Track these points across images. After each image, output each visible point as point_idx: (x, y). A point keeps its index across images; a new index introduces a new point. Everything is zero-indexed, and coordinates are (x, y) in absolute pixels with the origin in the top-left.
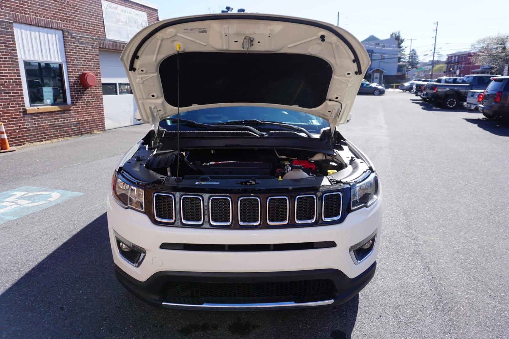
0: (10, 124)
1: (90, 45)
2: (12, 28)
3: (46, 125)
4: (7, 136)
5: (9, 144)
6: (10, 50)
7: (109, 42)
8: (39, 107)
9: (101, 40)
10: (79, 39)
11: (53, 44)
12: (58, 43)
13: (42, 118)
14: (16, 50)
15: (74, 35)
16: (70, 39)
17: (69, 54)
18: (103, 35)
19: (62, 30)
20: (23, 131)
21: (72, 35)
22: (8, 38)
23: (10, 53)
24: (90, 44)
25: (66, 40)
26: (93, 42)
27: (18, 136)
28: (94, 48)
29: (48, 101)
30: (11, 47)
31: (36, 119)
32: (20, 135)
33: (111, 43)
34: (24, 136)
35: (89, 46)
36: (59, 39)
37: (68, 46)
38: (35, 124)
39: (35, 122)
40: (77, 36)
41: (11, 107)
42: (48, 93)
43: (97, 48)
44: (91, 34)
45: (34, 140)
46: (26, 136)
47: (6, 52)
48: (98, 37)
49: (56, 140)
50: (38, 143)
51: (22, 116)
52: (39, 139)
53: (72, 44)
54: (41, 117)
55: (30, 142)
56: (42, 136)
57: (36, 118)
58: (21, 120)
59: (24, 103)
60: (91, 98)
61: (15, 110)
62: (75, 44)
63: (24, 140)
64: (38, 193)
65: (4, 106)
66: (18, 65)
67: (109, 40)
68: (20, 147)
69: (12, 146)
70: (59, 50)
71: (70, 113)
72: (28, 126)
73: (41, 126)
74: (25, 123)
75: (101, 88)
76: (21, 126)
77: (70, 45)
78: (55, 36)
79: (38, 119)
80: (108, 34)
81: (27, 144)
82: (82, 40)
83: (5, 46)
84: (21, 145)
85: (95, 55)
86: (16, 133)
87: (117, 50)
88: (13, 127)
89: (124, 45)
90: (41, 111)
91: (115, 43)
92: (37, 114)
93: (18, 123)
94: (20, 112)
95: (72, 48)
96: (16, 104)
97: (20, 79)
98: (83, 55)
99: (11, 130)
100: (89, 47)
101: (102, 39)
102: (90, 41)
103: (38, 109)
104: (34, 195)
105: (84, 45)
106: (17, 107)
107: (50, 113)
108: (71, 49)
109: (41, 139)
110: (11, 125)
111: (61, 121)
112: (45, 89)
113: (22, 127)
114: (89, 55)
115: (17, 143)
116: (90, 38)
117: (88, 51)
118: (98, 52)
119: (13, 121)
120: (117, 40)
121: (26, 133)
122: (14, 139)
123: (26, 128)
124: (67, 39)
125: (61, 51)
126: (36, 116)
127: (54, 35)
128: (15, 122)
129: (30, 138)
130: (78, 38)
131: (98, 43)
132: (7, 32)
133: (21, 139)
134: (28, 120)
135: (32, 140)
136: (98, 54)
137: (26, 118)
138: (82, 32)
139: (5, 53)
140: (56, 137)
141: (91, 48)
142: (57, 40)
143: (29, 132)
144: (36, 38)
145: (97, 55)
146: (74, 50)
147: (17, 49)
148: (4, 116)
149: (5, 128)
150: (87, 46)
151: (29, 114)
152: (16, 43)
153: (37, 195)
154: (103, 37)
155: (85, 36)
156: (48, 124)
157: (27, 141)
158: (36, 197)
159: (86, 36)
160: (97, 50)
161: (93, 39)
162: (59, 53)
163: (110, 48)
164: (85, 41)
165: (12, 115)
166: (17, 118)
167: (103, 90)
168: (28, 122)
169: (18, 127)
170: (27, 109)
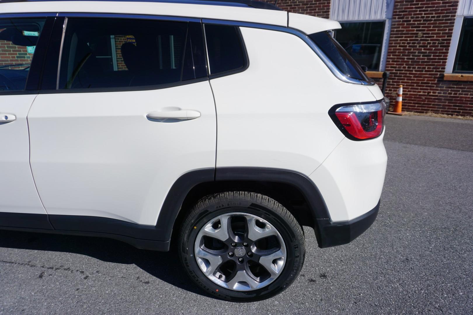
0: (417, 89)
3: (466, 98)
4: (403, 100)
5: (402, 108)
6: (450, 6)
8: (464, 75)
13: (465, 88)
14: (457, 6)
20: (431, 99)
23: (447, 10)
27: (422, 103)
31: (454, 88)
32: (426, 102)
34: (430, 104)
38: (451, 94)
39: (451, 91)
41: (426, 71)
45: (442, 111)
46: (433, 105)
47: (442, 10)
51: (436, 82)
52: (449, 111)
54: (462, 86)
56: (456, 109)
57: (455, 86)
58: (433, 87)
59: (444, 68)
61: (430, 74)
63: (428, 108)
65: (418, 69)
69: (404, 111)
72: (439, 95)
73: (458, 97)
74: (437, 90)
76: (430, 92)
79: (457, 88)
81: (430, 113)
83: (443, 3)
86: (421, 99)
88: (420, 92)
90: (466, 80)
92: (458, 82)
93: (427, 89)
94: (435, 78)
96: (433, 68)
97: (450, 40)
99: (417, 95)
103: (462, 76)
106: (433, 71)
109: (452, 112)
110: (419, 90)
113: (432, 94)
115: (419, 109)
119: (423, 86)
121: (435, 102)
122: (417, 105)
123: (437, 96)
126: (456, 85)
128: (425, 88)
129: (438, 108)
133: (425, 107)
134: (443, 87)
135: (439, 111)
137: (440, 85)
139: (440, 11)
143: (439, 101)
148: (414, 80)
149: (403, 91)
151: (446, 81)
156: (471, 96)
157: (431, 110)
165: (424, 80)
166: (429, 83)
168: (441, 90)
169: (427, 94)
170: (445, 74)
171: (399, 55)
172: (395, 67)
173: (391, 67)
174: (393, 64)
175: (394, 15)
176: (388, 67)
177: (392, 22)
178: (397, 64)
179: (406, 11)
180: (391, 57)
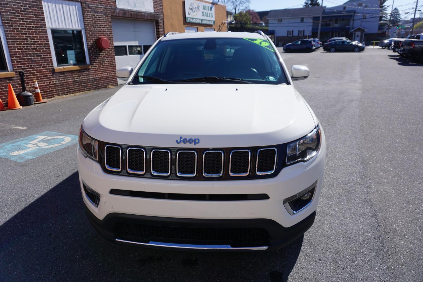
0: (42, 81)
1: (104, 14)
2: (40, 2)
3: (70, 82)
4: (40, 90)
5: (42, 97)
6: (40, 20)
7: (119, 11)
9: (113, 9)
10: (95, 9)
11: (73, 14)
12: (77, 13)
13: (67, 76)
14: (45, 20)
15: (91, 5)
16: (87, 9)
17: (87, 22)
18: (114, 5)
19: (80, 2)
20: (53, 86)
21: (89, 6)
22: (38, 10)
23: (40, 22)
24: (104, 13)
26: (106, 11)
27: (48, 90)
28: (107, 16)
29: (72, 62)
30: (40, 18)
31: (62, 76)
32: (51, 90)
33: (121, 11)
34: (53, 91)
35: (103, 15)
36: (78, 10)
37: (86, 15)
38: (62, 81)
39: (62, 79)
40: (93, 7)
41: (43, 67)
42: (71, 55)
43: (109, 16)
44: (104, 5)
45: (61, 93)
46: (55, 90)
47: (37, 22)
48: (110, 6)
49: (78, 94)
50: (64, 96)
51: (51, 74)
52: (65, 93)
53: (89, 13)
54: (66, 75)
55: (59, 95)
56: (68, 90)
57: (62, 75)
58: (51, 78)
59: (52, 64)
60: (105, 59)
61: (46, 69)
62: (92, 14)
63: (53, 94)
64: (55, 137)
65: (37, 66)
66: (46, 32)
67: (120, 9)
68: (50, 99)
69: (45, 98)
71: (89, 71)
72: (56, 83)
73: (66, 82)
74: (54, 80)
75: (113, 50)
76: (51, 82)
77: (87, 15)
78: (75, 7)
79: (64, 76)
80: (119, 4)
81: (56, 97)
82: (97, 10)
83: (36, 17)
84: (51, 97)
85: (108, 22)
86: (47, 88)
88: (45, 83)
89: (131, 12)
90: (66, 70)
91: (124, 11)
92: (63, 73)
93: (48, 80)
94: (50, 71)
95: (89, 17)
96: (46, 65)
97: (49, 44)
98: (98, 22)
99: (43, 86)
100: (102, 16)
101: (113, 8)
102: (104, 10)
103: (64, 68)
104: (51, 139)
105: (99, 14)
106: (47, 67)
107: (73, 72)
108: (88, 17)
109: (67, 92)
110: (44, 82)
111: (82, 78)
112: (69, 52)
113: (52, 83)
114: (103, 23)
115: (48, 96)
116: (104, 8)
117: (102, 18)
118: (110, 19)
119: (45, 78)
120: (126, 8)
121: (55, 88)
122: (46, 93)
123: (55, 84)
124: (85, 9)
125: (80, 20)
126: (63, 74)
127: (74, 7)
128: (46, 79)
129: (58, 92)
130: (94, 8)
131: (110, 12)
132: (37, 5)
133: (51, 93)
134: (56, 77)
135: (60, 94)
136: (111, 21)
137: (54, 76)
138: (97, 3)
139: (36, 23)
140: (79, 91)
141: (104, 17)
142: (77, 11)
143: (58, 87)
144: (60, 10)
145: (110, 22)
146: (90, 19)
148: (37, 75)
149: (38, 84)
150: (101, 15)
151: (56, 73)
152: (45, 14)
153: (54, 139)
154: (114, 7)
155: (99, 6)
156: (72, 80)
157: (56, 94)
158: (53, 141)
159: (100, 6)
160: (110, 17)
161: (106, 8)
163: (120, 15)
164: (99, 11)
165: (44, 74)
166: (47, 76)
167: (115, 52)
168: (56, 79)
169: (49, 84)
170: (55, 68)
171: (20, 57)
172: (21, 67)
173: (18, 67)
174: (19, 64)
175: (3, 23)
176: (15, 67)
177: (4, 28)
178: (21, 64)
179: (13, 21)
180: (15, 58)
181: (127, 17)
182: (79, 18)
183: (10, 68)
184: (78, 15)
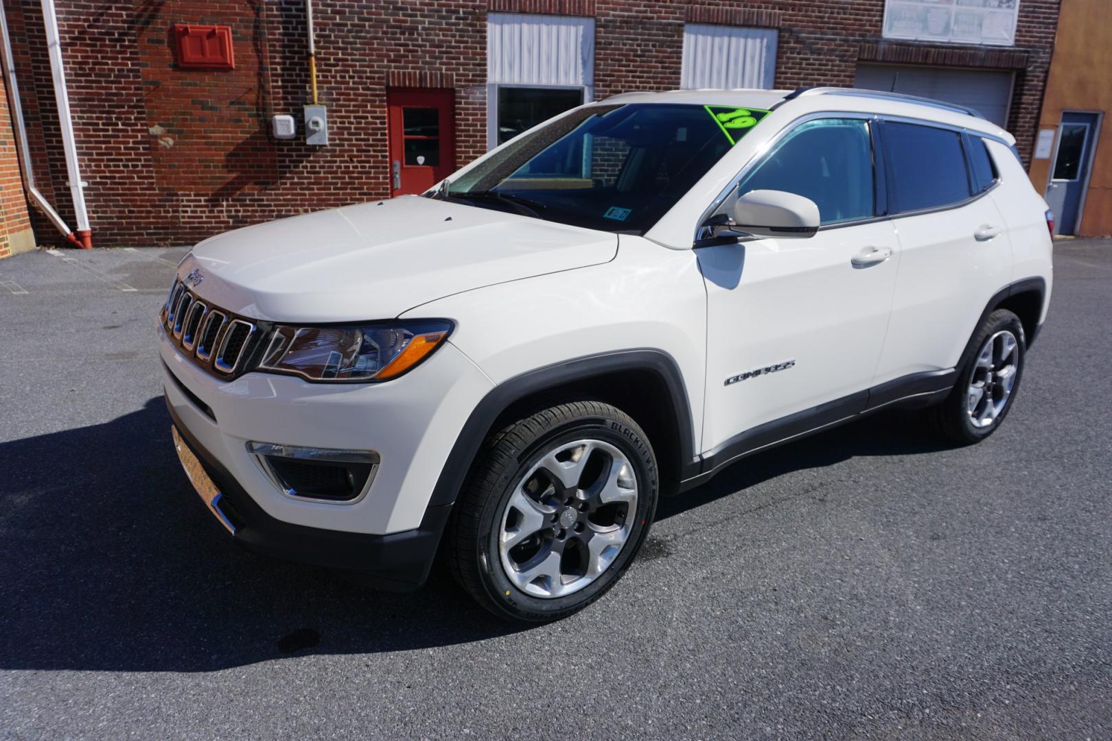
1: (837, 56)
2: (681, 36)
6: (670, 73)
7: (887, 46)
9: (868, 42)
10: (813, 44)
11: (753, 59)
12: (764, 54)
14: (679, 73)
15: (804, 35)
16: (792, 45)
17: (783, 76)
18: (875, 31)
19: (778, 28)
21: (798, 37)
22: (671, 53)
23: (668, 78)
24: (837, 53)
25: (783, 48)
26: (845, 48)
28: (846, 61)
30: (671, 68)
33: (895, 47)
35: (834, 58)
36: (768, 47)
37: (785, 60)
40: (809, 38)
43: (853, 62)
44: (844, 32)
47: (662, 78)
48: (860, 35)
53: (795, 55)
62: (802, 56)
67: (890, 42)
70: (763, 69)
77: (788, 58)
78: (762, 42)
80: (890, 29)
82: (819, 46)
83: (663, 68)
85: (845, 76)
87: (906, 63)
89: (926, 49)
91: (903, 47)
95: (793, 63)
98: (816, 77)
100: (832, 61)
101: (871, 39)
102: (840, 45)
105: (822, 57)
108: (790, 65)
114: (829, 77)
116: (841, 40)
117: (829, 67)
118: (854, 69)
120: (913, 38)
124: (785, 45)
125: (766, 72)
127: (758, 41)
130: (812, 41)
131: (858, 49)
132: (671, 41)
136: (854, 74)
138: (823, 28)
139: (659, 80)
141: (838, 62)
142: (764, 50)
144: (721, 50)
145: (850, 77)
146: (795, 69)
147: (683, 71)
150: (828, 57)
152: (683, 61)
154: (874, 36)
155: (829, 37)
159: (832, 37)
160: (854, 64)
161: (846, 41)
162: (762, 75)
163: (889, 59)
164: (826, 47)
171: (611, 150)
172: (607, 171)
173: (601, 170)
174: (604, 165)
175: (595, 80)
176: (596, 171)
177: (595, 91)
178: (608, 166)
179: (613, 76)
180: (599, 152)
181: (910, 63)
182: (765, 67)
183: (586, 171)
184: (763, 60)
